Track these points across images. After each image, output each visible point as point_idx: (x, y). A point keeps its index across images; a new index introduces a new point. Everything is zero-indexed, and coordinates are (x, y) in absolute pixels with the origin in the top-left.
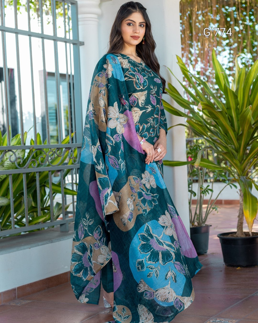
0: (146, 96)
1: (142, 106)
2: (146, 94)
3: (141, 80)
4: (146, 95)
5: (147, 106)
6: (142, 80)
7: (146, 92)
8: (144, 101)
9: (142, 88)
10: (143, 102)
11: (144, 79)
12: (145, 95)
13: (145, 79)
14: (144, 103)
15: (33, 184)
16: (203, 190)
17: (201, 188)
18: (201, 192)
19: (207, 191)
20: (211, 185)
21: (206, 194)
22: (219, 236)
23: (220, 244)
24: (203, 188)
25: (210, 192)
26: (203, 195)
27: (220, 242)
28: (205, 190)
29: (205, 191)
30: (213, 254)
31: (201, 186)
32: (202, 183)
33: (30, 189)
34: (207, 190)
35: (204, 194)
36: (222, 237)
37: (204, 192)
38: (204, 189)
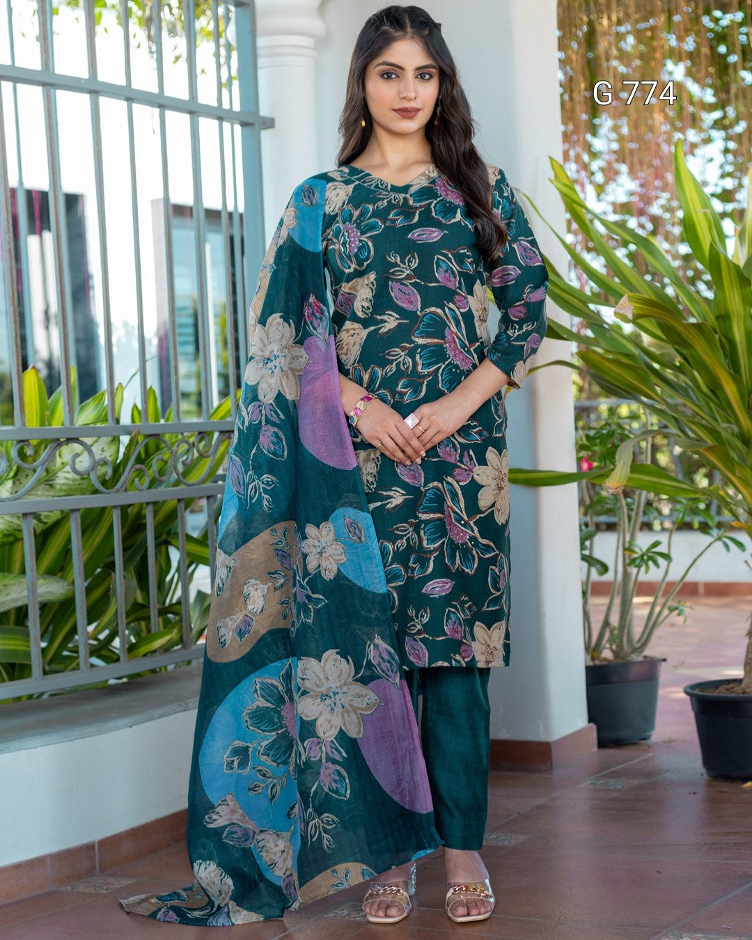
0: (374, 288)
1: (367, 316)
2: (372, 283)
3: (350, 246)
4: (374, 285)
5: (380, 315)
6: (353, 245)
7: (372, 276)
8: (371, 301)
9: (357, 267)
10: (366, 305)
11: (360, 241)
12: (371, 285)
13: (365, 239)
14: (371, 307)
15: (139, 538)
16: (635, 556)
17: (628, 549)
18: (628, 561)
19: (650, 558)
20: (664, 538)
21: (647, 566)
22: (690, 691)
23: (691, 715)
24: (637, 549)
25: (661, 560)
26: (633, 570)
27: (693, 709)
28: (642, 556)
29: (645, 558)
30: (669, 742)
31: (627, 545)
32: (633, 536)
33: (130, 551)
34: (650, 554)
35: (639, 567)
36: (697, 692)
37: (638, 562)
38: (640, 553)
